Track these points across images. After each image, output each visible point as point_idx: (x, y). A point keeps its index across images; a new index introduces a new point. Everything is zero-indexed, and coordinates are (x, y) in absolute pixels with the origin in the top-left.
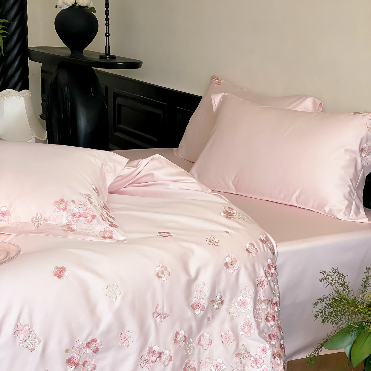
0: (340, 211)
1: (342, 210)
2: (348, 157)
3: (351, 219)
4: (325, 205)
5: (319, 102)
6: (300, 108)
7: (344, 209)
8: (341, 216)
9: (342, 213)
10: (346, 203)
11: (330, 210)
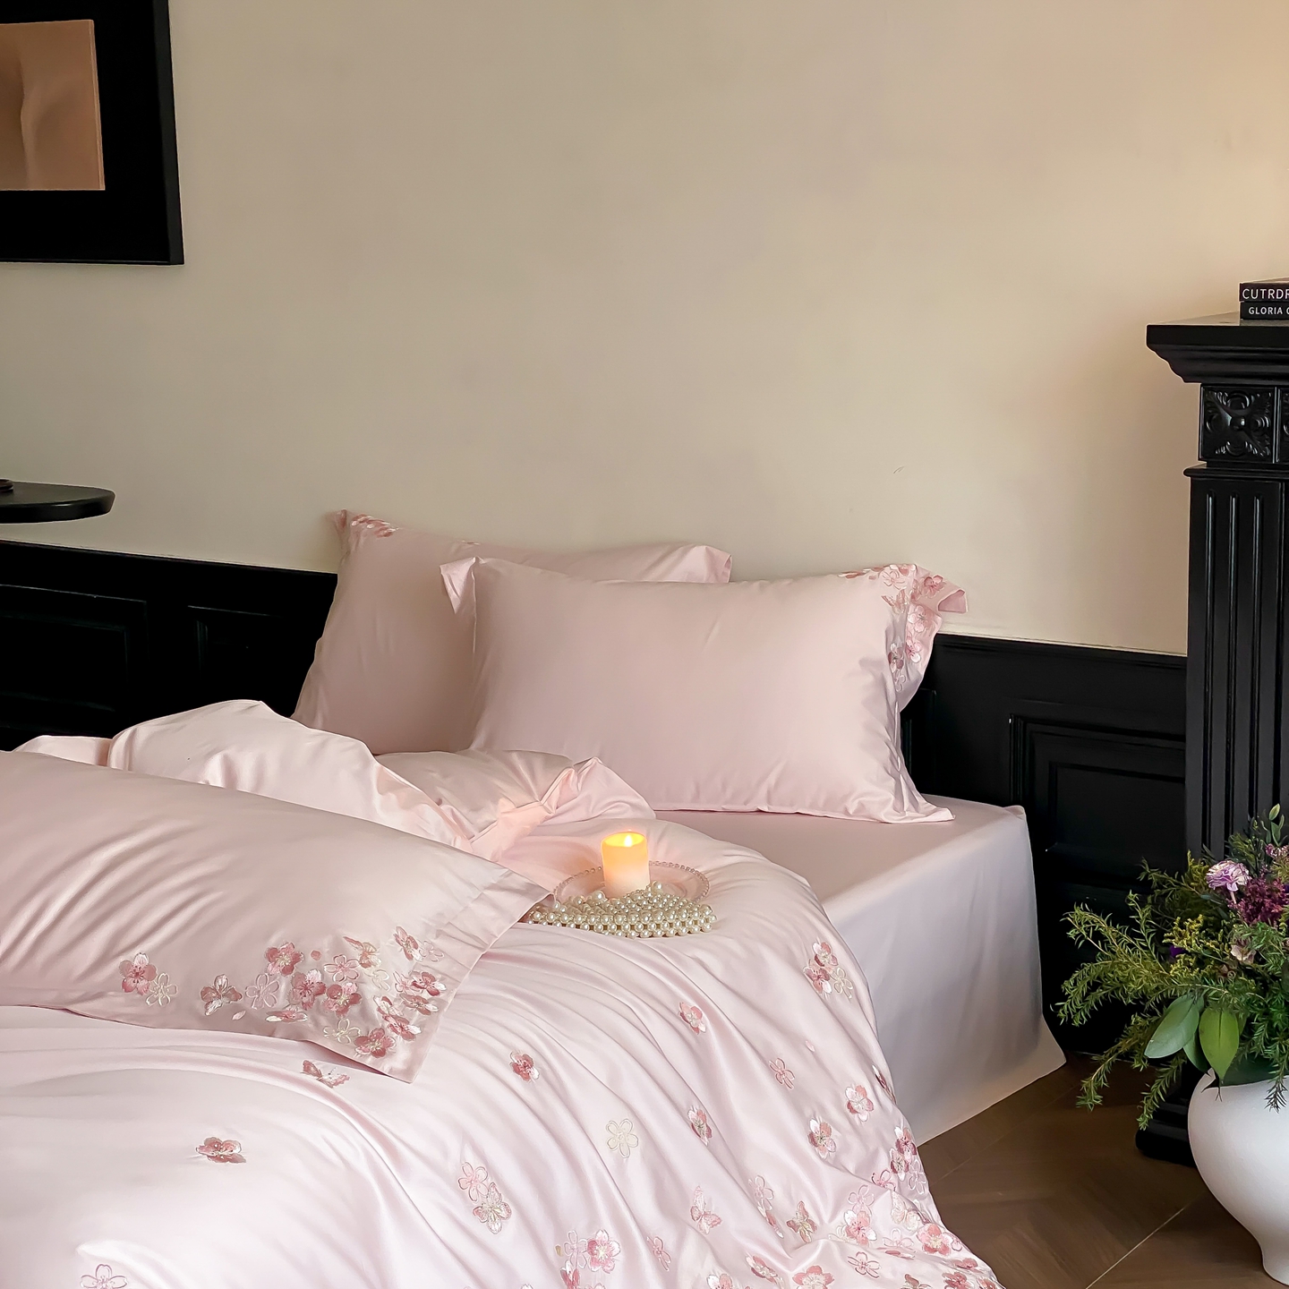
0: (885, 803)
1: (888, 801)
2: (870, 679)
3: (913, 818)
4: (846, 798)
5: (724, 557)
6: (676, 575)
7: (893, 798)
8: (887, 814)
9: (889, 808)
10: (892, 782)
11: (862, 806)
